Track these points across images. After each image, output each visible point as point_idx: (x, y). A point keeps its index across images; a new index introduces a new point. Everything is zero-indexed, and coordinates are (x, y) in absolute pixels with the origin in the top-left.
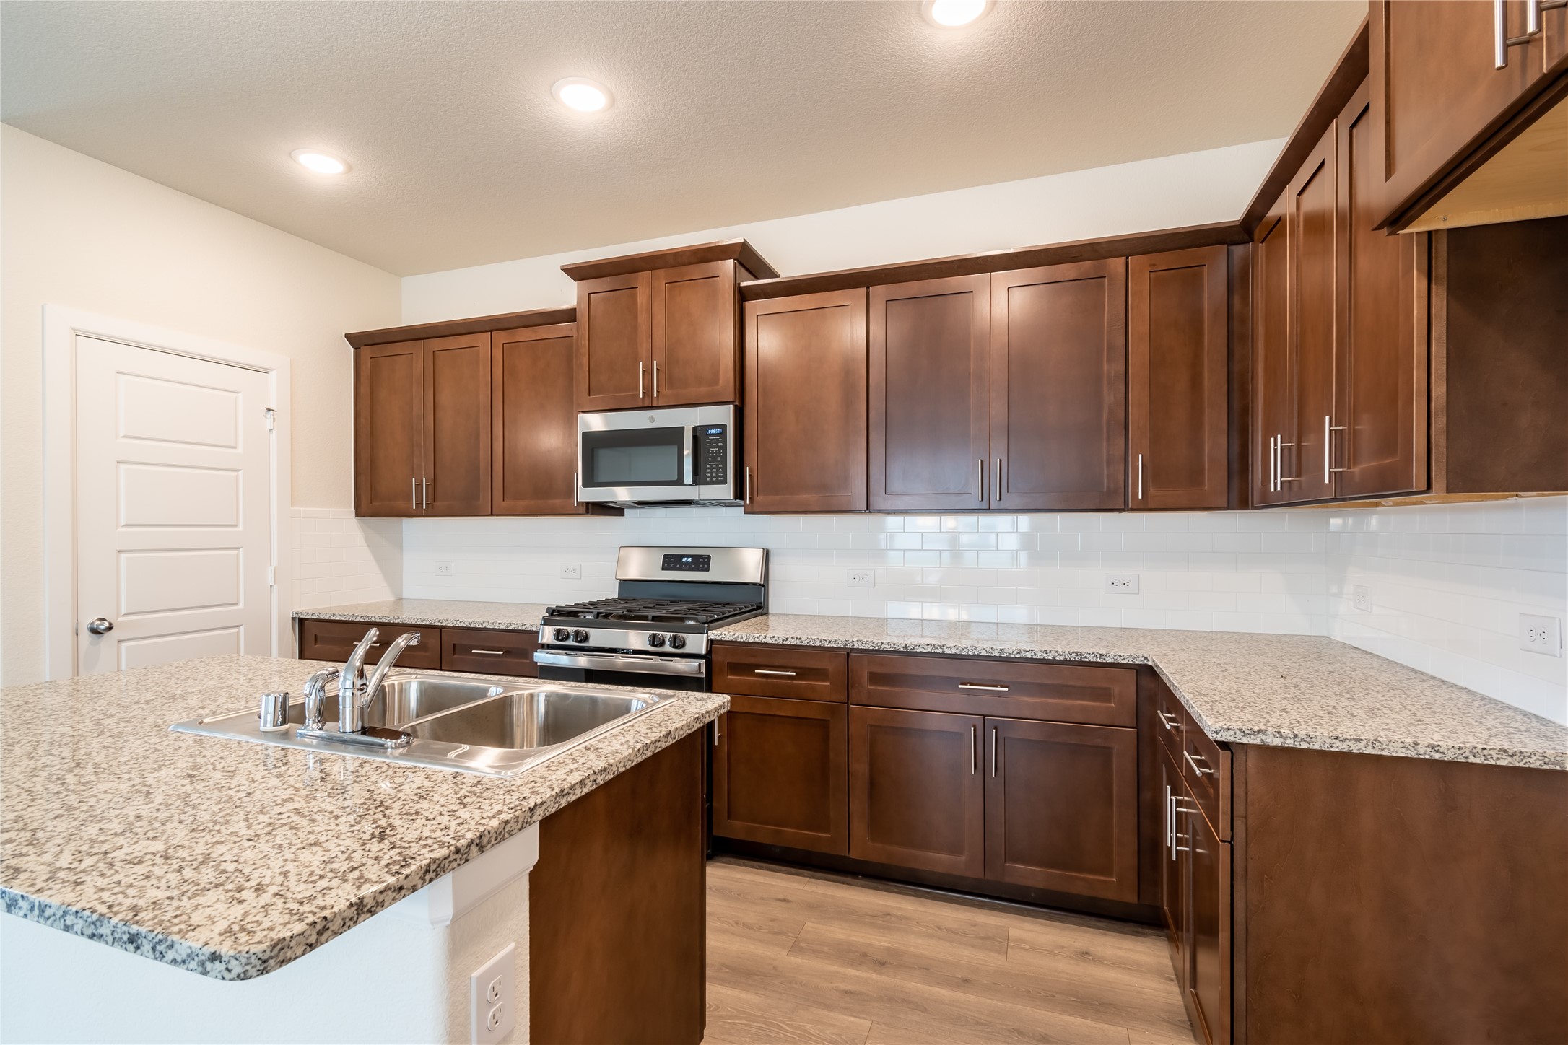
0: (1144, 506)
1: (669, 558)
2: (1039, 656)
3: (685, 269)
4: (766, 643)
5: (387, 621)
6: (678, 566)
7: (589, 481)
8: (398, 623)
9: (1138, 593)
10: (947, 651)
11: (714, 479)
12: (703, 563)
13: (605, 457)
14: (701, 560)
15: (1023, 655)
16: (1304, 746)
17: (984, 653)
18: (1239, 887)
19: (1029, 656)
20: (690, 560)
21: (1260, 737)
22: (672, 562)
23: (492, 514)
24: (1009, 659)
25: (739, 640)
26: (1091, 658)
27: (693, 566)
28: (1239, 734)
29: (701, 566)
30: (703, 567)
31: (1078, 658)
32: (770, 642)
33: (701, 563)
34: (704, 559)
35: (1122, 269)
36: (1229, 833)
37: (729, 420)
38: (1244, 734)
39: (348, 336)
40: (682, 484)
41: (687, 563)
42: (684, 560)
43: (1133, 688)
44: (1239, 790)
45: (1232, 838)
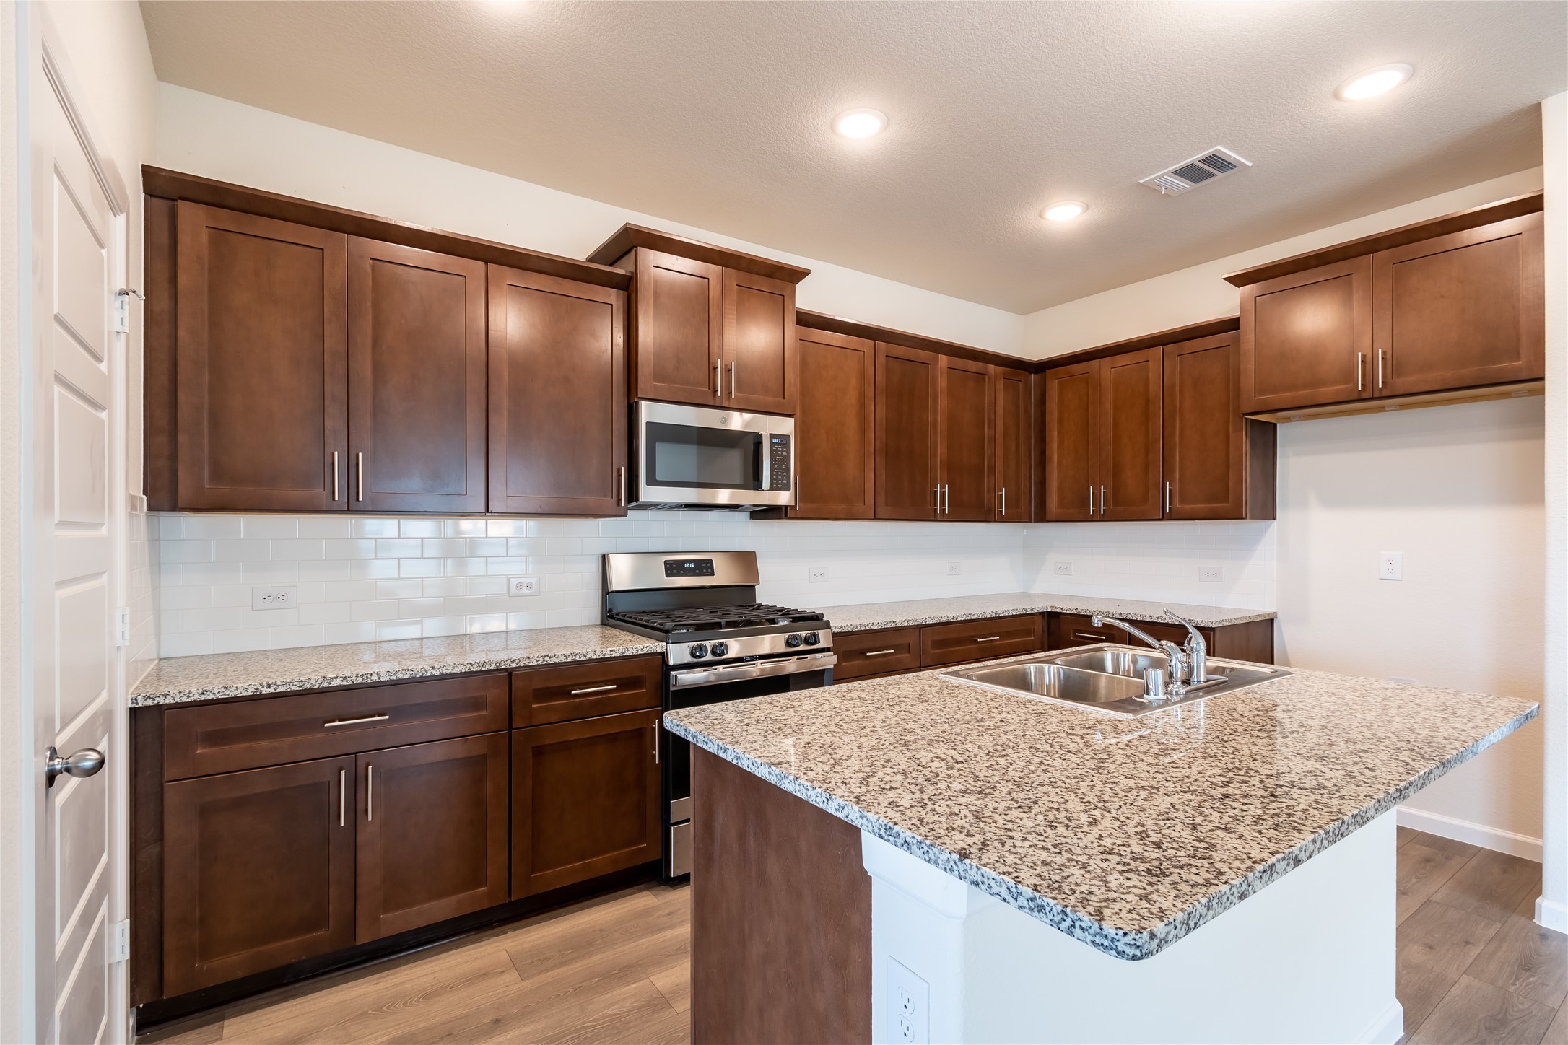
1: (671, 564)
3: (755, 277)
4: (874, 629)
5: (407, 677)
6: (682, 572)
8: (432, 676)
11: (780, 486)
12: (707, 568)
14: (704, 565)
20: (692, 565)
22: (674, 568)
25: (855, 630)
27: (697, 571)
29: (705, 571)
30: (707, 572)
32: (876, 628)
33: (704, 568)
34: (707, 563)
37: (790, 432)
41: (690, 568)
42: (687, 565)
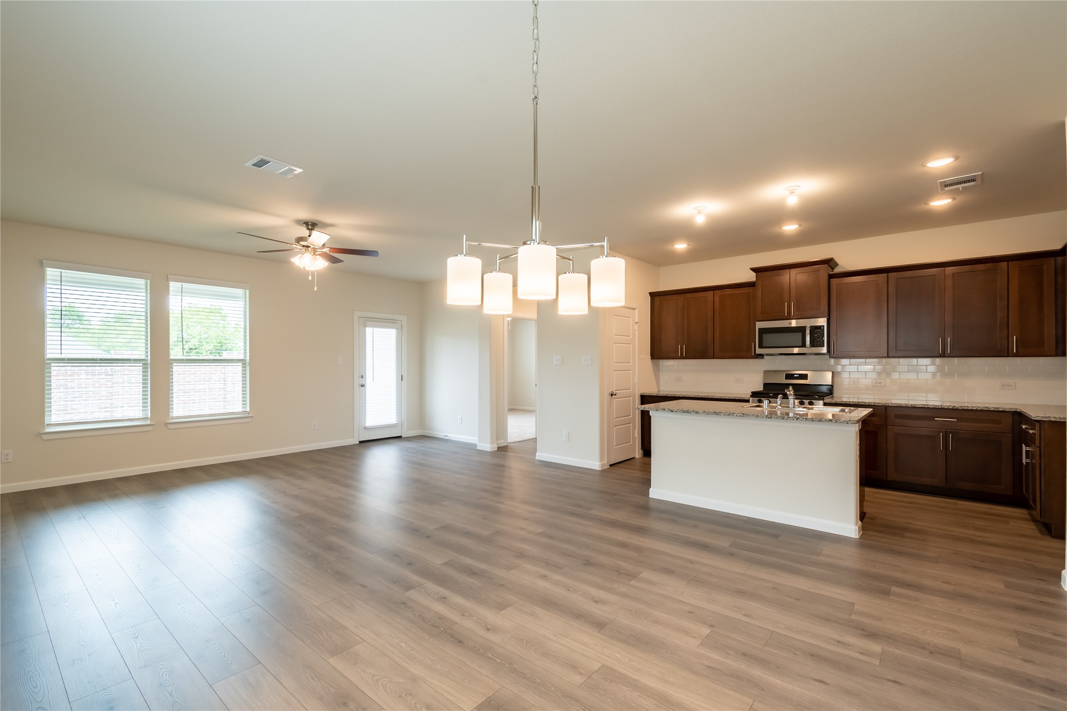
0: (1017, 355)
1: (788, 375)
2: (970, 408)
3: (807, 268)
6: (791, 378)
7: (761, 346)
9: (1016, 389)
10: (930, 407)
11: (818, 346)
13: (766, 337)
14: (803, 376)
15: (963, 408)
16: (1063, 420)
17: (946, 407)
18: (1042, 459)
19: (966, 408)
20: (798, 376)
21: (1049, 418)
22: (789, 377)
23: (714, 358)
24: (957, 409)
26: (993, 409)
27: (799, 378)
28: (1042, 418)
30: (803, 378)
31: (987, 409)
34: (805, 375)
35: (1006, 267)
36: (1039, 444)
37: (825, 324)
38: (1044, 418)
39: (650, 293)
40: (805, 347)
41: (796, 377)
42: (795, 376)
43: (1011, 420)
44: (1042, 437)
45: (1040, 446)
